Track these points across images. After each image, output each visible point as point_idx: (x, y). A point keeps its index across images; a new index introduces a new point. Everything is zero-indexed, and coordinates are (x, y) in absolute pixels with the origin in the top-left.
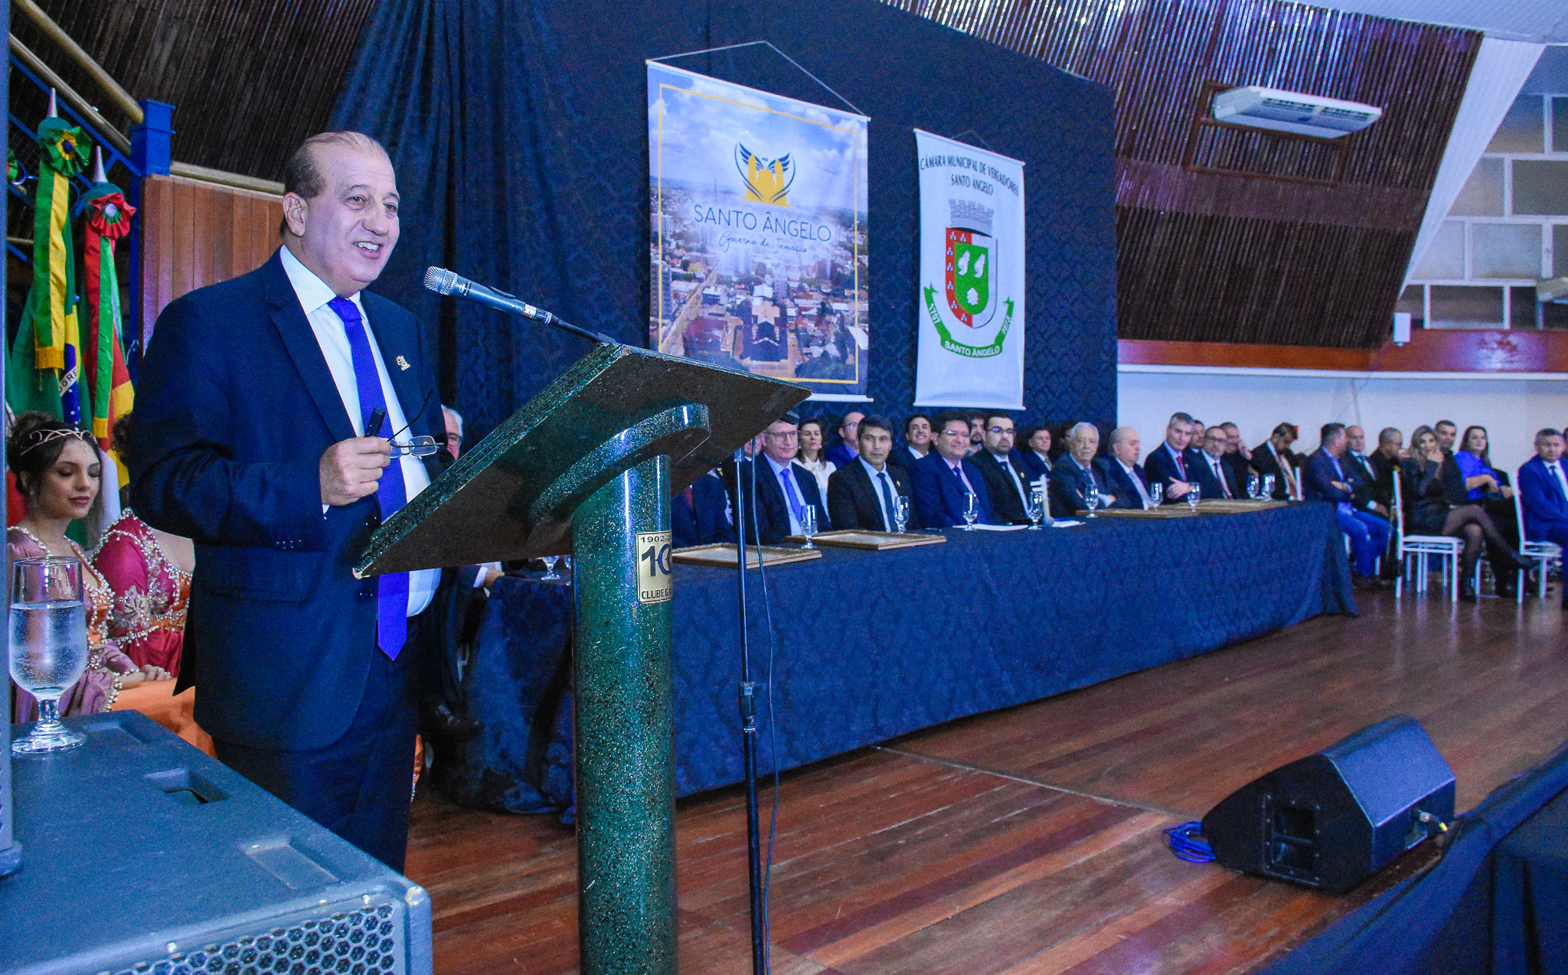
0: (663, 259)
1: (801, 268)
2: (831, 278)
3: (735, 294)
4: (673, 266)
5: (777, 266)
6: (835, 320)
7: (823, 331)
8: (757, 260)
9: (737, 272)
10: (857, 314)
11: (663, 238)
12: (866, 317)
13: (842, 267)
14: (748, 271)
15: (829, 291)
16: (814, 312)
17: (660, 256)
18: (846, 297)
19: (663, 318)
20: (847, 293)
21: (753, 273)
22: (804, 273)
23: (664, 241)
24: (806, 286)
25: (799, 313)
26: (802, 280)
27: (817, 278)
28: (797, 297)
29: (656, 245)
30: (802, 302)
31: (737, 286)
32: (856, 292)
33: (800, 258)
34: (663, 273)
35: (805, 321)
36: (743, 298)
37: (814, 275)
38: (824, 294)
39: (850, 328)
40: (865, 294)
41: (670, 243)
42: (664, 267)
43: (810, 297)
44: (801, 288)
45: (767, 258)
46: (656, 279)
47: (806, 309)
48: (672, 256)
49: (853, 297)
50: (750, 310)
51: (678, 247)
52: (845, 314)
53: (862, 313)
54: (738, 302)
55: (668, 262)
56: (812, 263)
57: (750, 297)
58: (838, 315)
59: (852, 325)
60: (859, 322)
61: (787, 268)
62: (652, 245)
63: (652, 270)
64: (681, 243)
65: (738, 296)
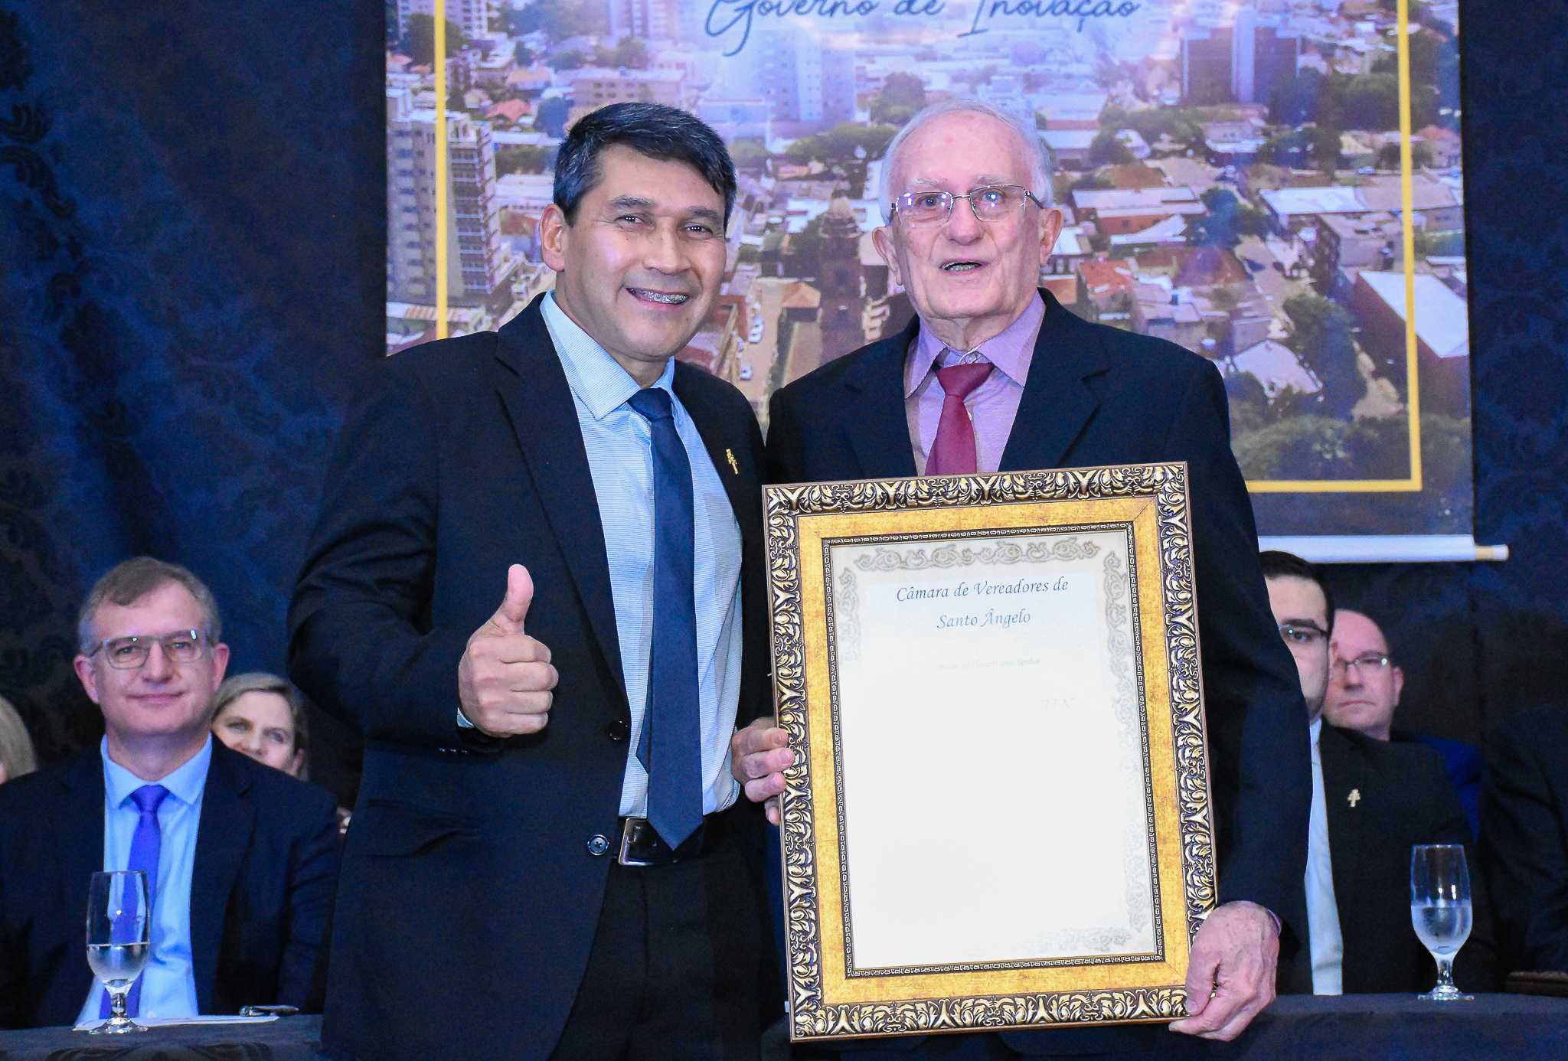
0: (455, 102)
1: (1105, 79)
2: (1257, 99)
3: (779, 199)
4: (503, 123)
5: (985, 77)
6: (1287, 254)
7: (1221, 298)
8: (880, 68)
9: (787, 116)
10: (1408, 219)
11: (451, 31)
12: (1455, 230)
13: (1327, 51)
14: (835, 112)
15: (1248, 146)
16: (1171, 231)
17: (440, 96)
18: (1345, 163)
19: (453, 302)
20: (1351, 143)
21: (862, 116)
22: (1125, 90)
23: (456, 41)
24: (1133, 139)
25: (1098, 243)
26: (1112, 119)
27: (1184, 102)
28: (1090, 185)
29: (420, 53)
30: (1108, 203)
31: (788, 171)
32: (1404, 138)
33: (1099, 39)
34: (455, 152)
35: (1129, 269)
36: (816, 209)
37: (1171, 95)
38: (1219, 159)
39: (1376, 280)
40: (1447, 143)
41: (486, 49)
42: (459, 131)
43: (1155, 178)
44: (1107, 151)
45: (927, 55)
46: (422, 172)
47: (1126, 225)
48: (496, 90)
49: (1390, 156)
50: (851, 250)
51: (523, 58)
52: (1338, 225)
53: (1435, 215)
54: (797, 225)
55: (477, 114)
56: (1166, 50)
57: (848, 205)
58: (1309, 234)
59: (1387, 264)
60: (1422, 249)
61: (1032, 84)
62: (395, 63)
63: (395, 145)
64: (534, 41)
65: (794, 205)
